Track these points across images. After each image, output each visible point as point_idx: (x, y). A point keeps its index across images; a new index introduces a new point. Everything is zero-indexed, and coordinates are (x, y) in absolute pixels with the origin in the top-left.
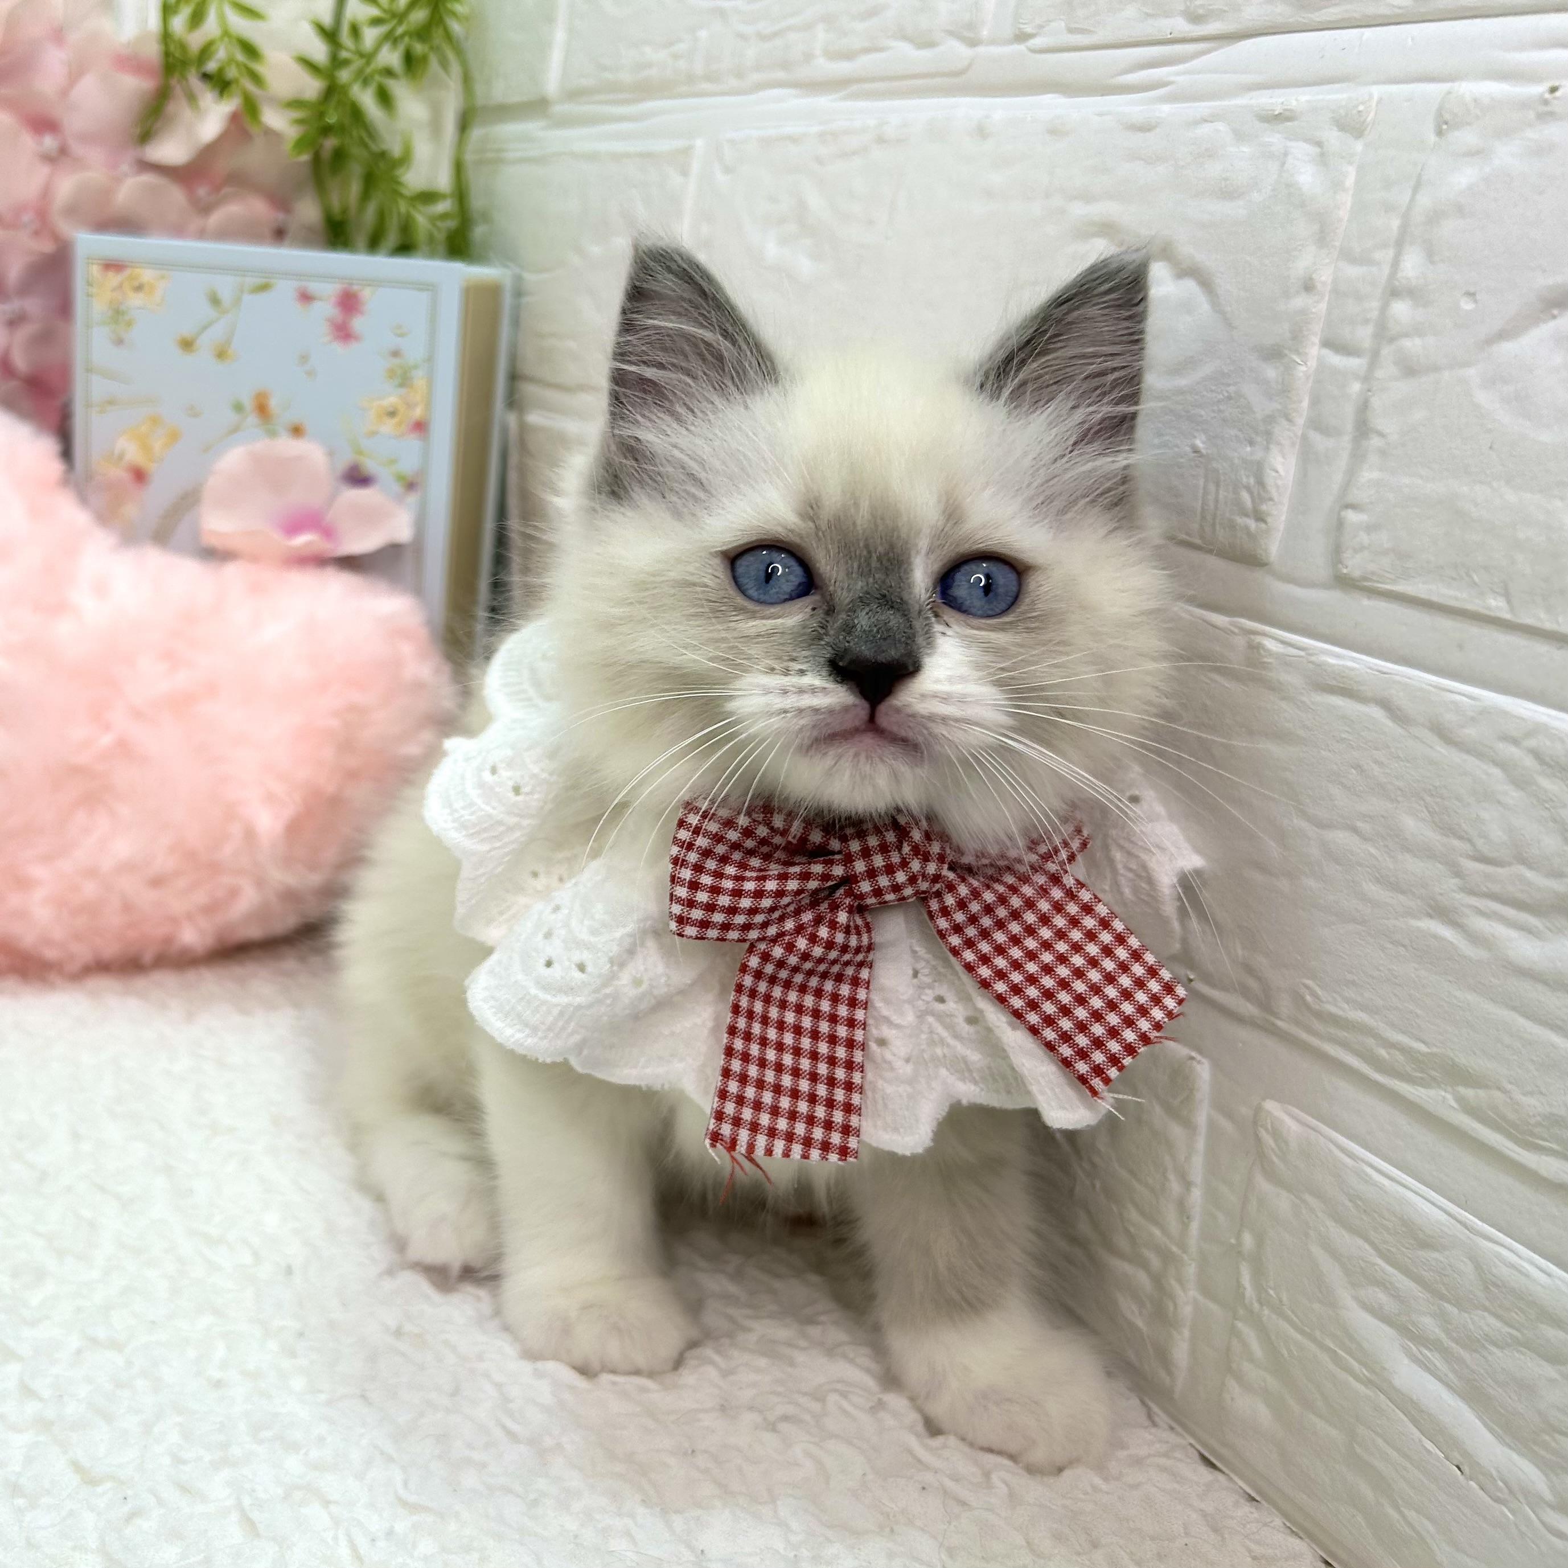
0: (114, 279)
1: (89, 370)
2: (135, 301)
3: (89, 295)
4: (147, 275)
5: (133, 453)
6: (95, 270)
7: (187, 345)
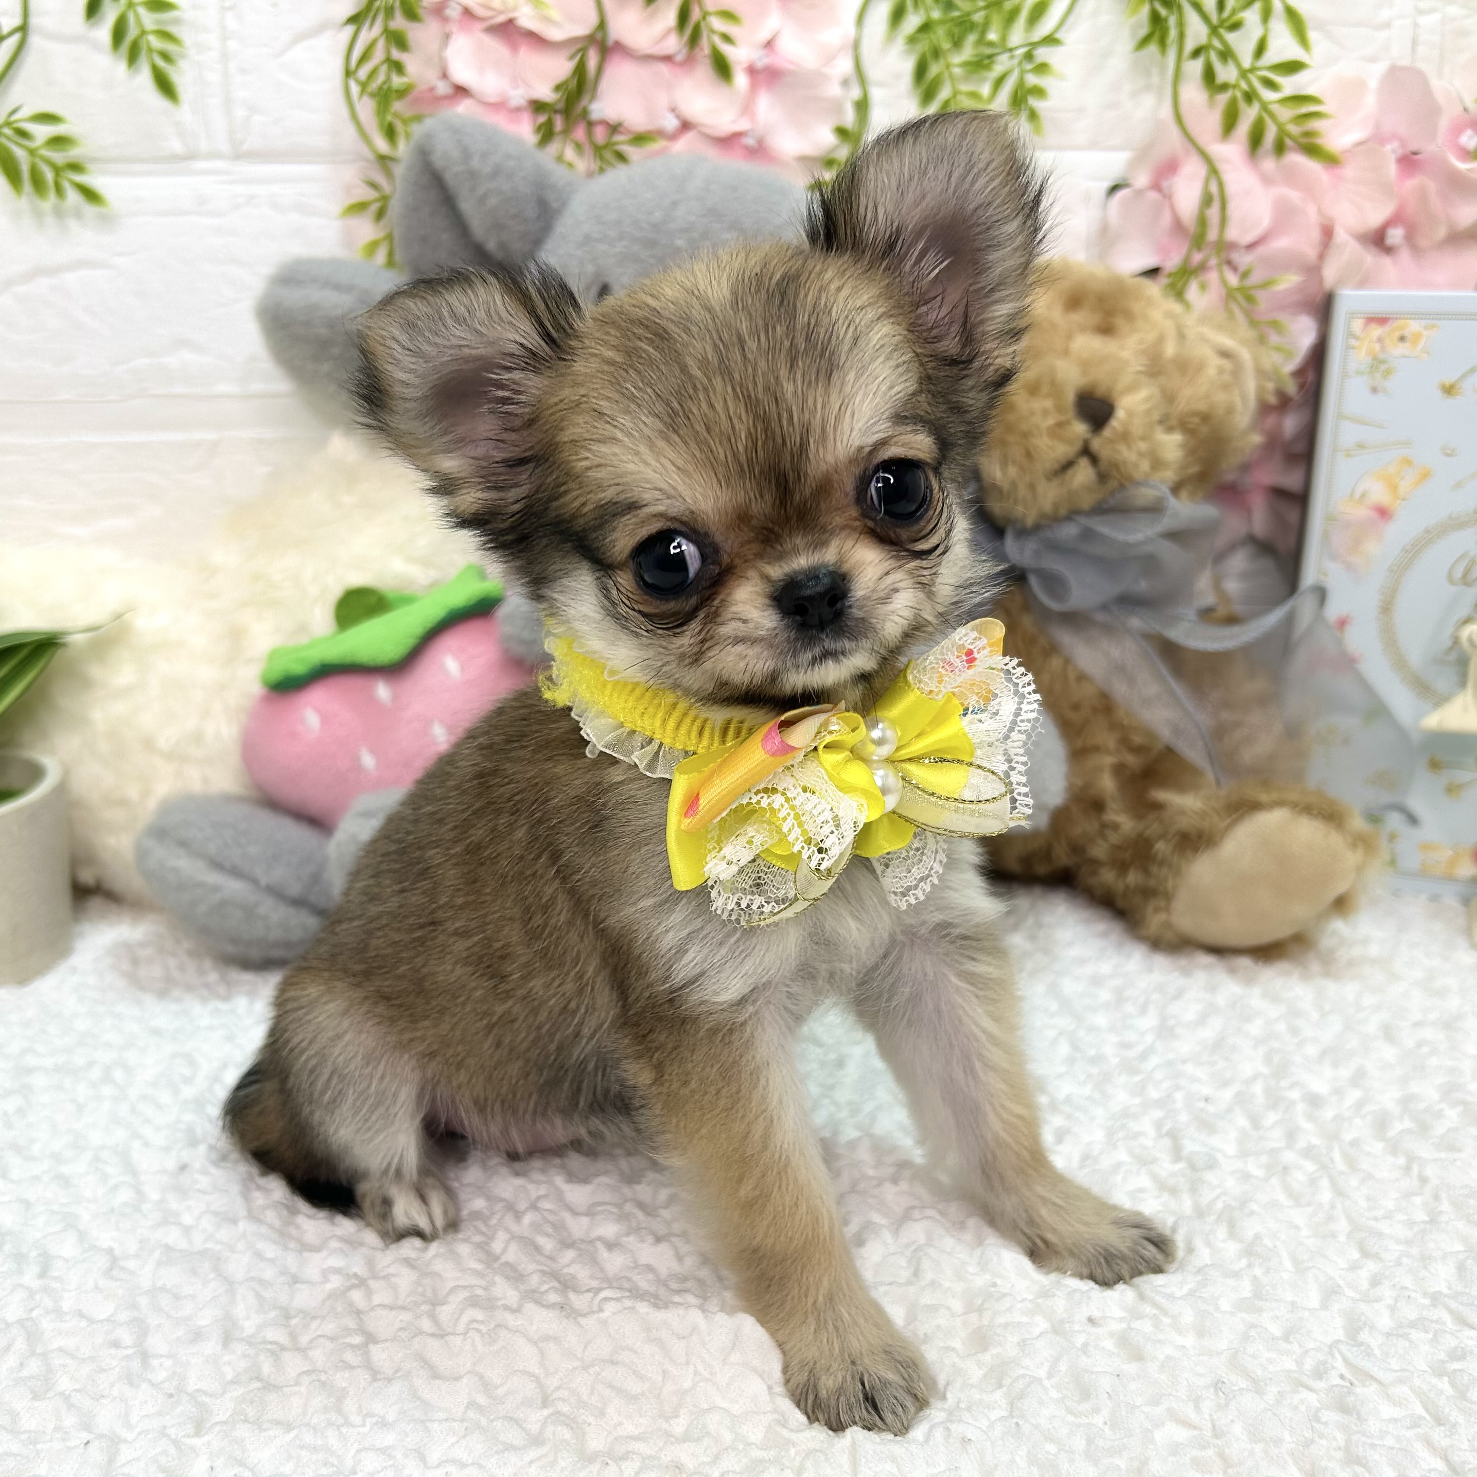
0: (1376, 331)
1: (1340, 416)
2: (1400, 349)
3: (1348, 347)
4: (1414, 326)
5: (1378, 493)
6: (1357, 325)
7: (1449, 390)
